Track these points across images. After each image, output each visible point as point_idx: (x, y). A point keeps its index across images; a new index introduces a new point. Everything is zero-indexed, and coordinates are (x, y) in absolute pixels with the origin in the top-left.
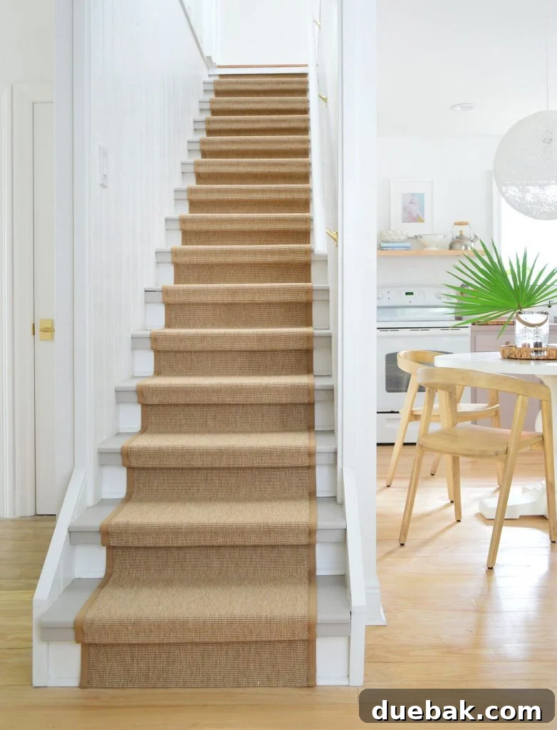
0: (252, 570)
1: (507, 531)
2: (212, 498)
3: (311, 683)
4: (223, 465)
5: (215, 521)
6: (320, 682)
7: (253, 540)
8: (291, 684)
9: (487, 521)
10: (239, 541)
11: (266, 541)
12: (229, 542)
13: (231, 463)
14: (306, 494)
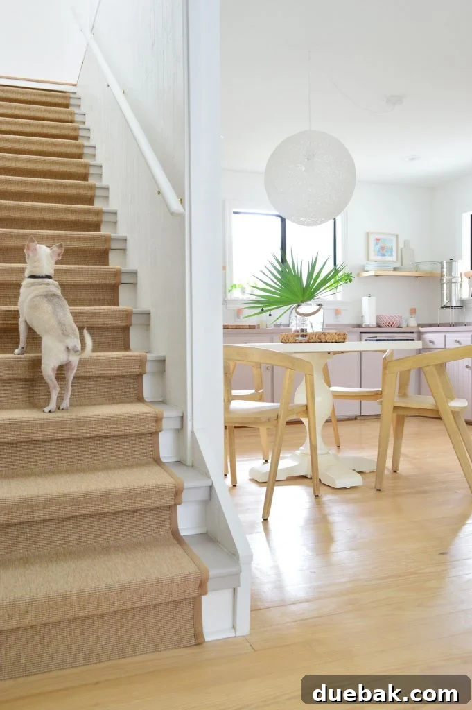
0: (112, 538)
1: (278, 490)
2: (54, 471)
3: (199, 641)
4: (66, 435)
5: (76, 490)
6: (208, 638)
7: (118, 506)
8: (179, 644)
9: (261, 484)
10: (102, 508)
11: (132, 505)
12: (92, 510)
13: (75, 434)
14: (151, 460)
